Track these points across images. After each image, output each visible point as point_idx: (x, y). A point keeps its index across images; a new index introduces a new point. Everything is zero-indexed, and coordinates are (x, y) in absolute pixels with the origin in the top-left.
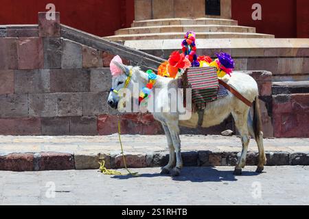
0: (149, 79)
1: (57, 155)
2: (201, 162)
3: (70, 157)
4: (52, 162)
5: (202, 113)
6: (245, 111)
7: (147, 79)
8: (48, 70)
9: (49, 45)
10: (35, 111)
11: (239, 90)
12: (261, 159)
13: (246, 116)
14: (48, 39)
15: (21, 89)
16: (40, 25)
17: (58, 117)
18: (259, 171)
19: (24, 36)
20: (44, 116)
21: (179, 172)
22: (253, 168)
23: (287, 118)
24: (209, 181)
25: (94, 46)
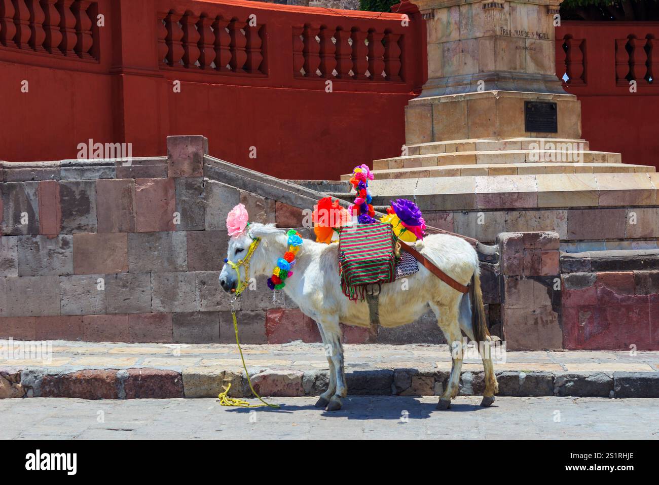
0: (289, 245)
1: (154, 373)
2: (398, 388)
3: (175, 377)
4: (146, 384)
5: (373, 302)
6: (452, 300)
7: (286, 245)
8: (184, 233)
9: (184, 191)
10: (162, 302)
11: (440, 264)
12: (488, 384)
13: (456, 308)
14: (183, 181)
15: (140, 264)
16: (170, 157)
17: (199, 312)
18: (486, 404)
19: (143, 176)
20: (178, 310)
21: (341, 403)
22: (477, 400)
23: (588, 315)
24: (381, 417)
25: (259, 192)
